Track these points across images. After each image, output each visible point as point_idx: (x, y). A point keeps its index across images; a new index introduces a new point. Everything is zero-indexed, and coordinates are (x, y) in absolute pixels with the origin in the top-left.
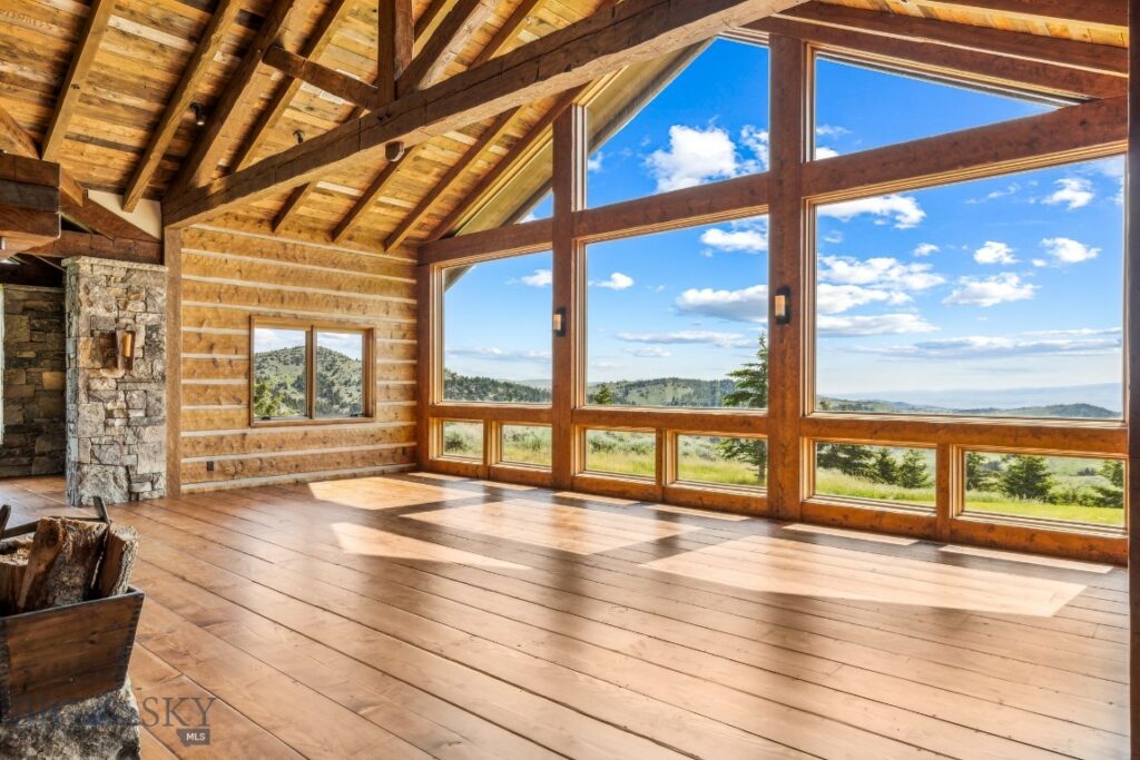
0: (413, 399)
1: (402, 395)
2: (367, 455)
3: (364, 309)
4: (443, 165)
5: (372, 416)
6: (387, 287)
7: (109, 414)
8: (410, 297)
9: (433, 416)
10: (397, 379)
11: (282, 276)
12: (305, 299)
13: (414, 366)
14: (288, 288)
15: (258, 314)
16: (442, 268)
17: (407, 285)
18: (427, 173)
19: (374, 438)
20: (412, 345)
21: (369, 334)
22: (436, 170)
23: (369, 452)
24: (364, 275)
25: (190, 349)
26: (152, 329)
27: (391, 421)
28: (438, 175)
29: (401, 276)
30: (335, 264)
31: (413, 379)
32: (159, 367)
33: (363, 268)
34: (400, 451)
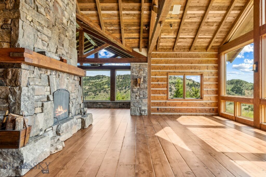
0: (217, 94)
1: (212, 93)
2: (201, 110)
3: (199, 68)
4: (217, 22)
5: (202, 99)
6: (207, 62)
7: (136, 96)
8: (216, 64)
9: (222, 99)
10: (211, 88)
11: (176, 62)
12: (182, 68)
13: (217, 84)
14: (177, 65)
15: (169, 72)
16: (225, 54)
17: (214, 60)
18: (212, 26)
19: (202, 105)
20: (216, 78)
21: (202, 75)
22: (215, 24)
23: (201, 109)
24: (200, 59)
25: (153, 81)
26: (144, 77)
27: (209, 100)
28: (216, 26)
29: (212, 58)
30: (191, 57)
31: (217, 88)
32: (146, 86)
33: (199, 57)
34: (212, 110)
